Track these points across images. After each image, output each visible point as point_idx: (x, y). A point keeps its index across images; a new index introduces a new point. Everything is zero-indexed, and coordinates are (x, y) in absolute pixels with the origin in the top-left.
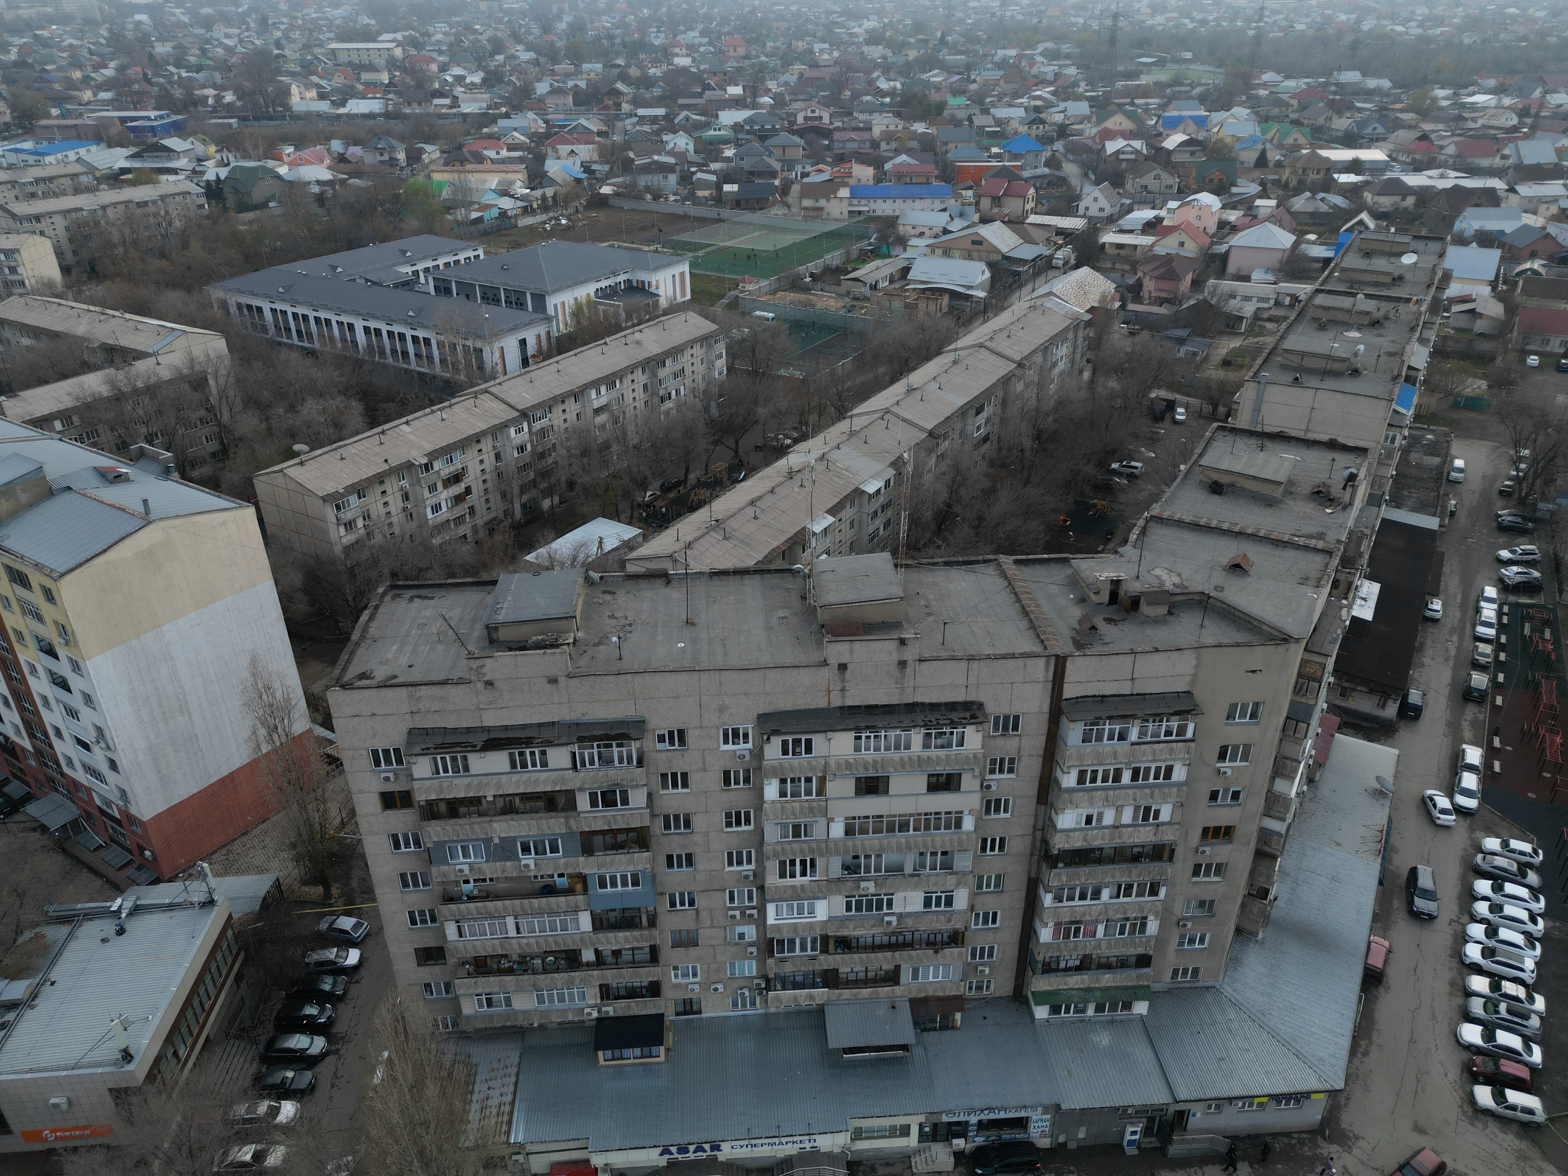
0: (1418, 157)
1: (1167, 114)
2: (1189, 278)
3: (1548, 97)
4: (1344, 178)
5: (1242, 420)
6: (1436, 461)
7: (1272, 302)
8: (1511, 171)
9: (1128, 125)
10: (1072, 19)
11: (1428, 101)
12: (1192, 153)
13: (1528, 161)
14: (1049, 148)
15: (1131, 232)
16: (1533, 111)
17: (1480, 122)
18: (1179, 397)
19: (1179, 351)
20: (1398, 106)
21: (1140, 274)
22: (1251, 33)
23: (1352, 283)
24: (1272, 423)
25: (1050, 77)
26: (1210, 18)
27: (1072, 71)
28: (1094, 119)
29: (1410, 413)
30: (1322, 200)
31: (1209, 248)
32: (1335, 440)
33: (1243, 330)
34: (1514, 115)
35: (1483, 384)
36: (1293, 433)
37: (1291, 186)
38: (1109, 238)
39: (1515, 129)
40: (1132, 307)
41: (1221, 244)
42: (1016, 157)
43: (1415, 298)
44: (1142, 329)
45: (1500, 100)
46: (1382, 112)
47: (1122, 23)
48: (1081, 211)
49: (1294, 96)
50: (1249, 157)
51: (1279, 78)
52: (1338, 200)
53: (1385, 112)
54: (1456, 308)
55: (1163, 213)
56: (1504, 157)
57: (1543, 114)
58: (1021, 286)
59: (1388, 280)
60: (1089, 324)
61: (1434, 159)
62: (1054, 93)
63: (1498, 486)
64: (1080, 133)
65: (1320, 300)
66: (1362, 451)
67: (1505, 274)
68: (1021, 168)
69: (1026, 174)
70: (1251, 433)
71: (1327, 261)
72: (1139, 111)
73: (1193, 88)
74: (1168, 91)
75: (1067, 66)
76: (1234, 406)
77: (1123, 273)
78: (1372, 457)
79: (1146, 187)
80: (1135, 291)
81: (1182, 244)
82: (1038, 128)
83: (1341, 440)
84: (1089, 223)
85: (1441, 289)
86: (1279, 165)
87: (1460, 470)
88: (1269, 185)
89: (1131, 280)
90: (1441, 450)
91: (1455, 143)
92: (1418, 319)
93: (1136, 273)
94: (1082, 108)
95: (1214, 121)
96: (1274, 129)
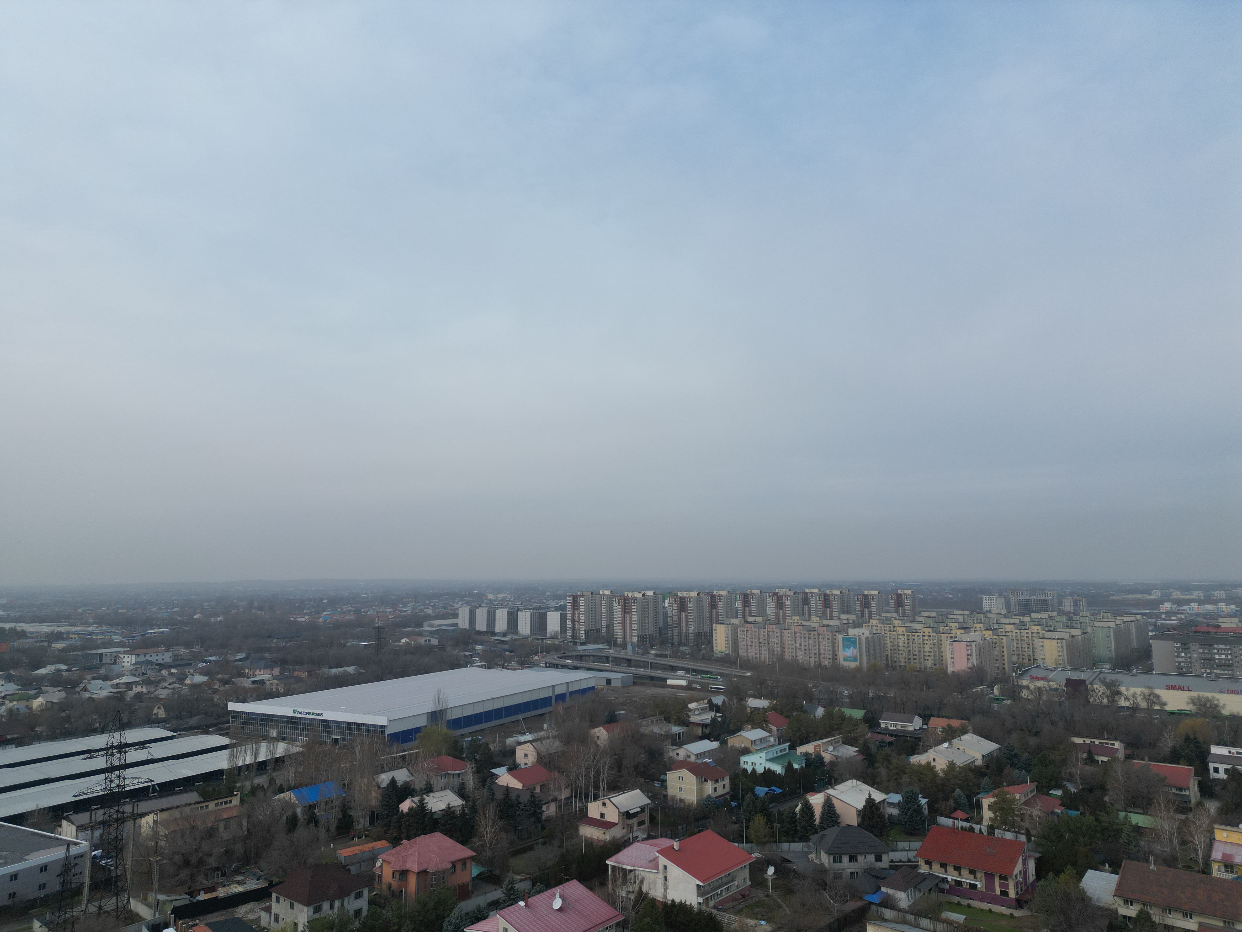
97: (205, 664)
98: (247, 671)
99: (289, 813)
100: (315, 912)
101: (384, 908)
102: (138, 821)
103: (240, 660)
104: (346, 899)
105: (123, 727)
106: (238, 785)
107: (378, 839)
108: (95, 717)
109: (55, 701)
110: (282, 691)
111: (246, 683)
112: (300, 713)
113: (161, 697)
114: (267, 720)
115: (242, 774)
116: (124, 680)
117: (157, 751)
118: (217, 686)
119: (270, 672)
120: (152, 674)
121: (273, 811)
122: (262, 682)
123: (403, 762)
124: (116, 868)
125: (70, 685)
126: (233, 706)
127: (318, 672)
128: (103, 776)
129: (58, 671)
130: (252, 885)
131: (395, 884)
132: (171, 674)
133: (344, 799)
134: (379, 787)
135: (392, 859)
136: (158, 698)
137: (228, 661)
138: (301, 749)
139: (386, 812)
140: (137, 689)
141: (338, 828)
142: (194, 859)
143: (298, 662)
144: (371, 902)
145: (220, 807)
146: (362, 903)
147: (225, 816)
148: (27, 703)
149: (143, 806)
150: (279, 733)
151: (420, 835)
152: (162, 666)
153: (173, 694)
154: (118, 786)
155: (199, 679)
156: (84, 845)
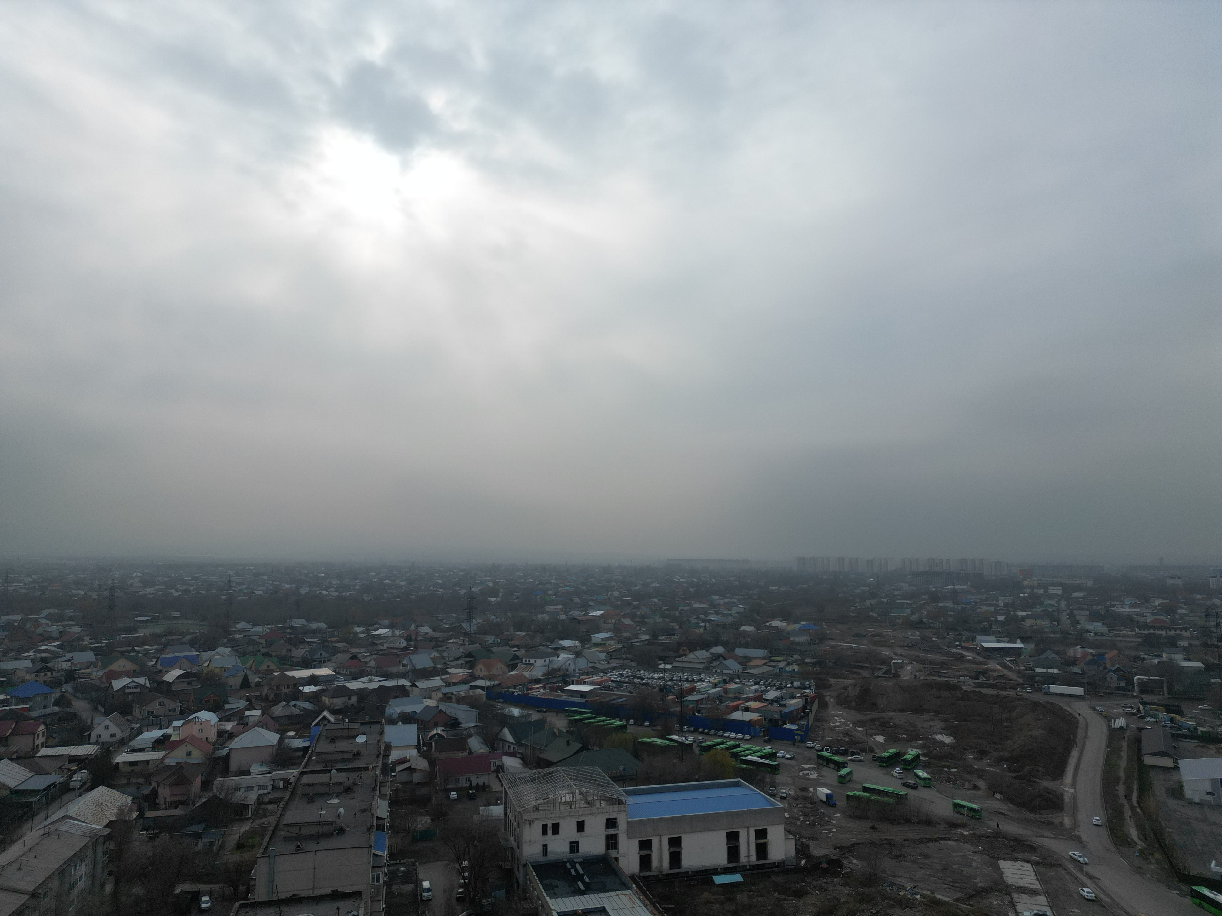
0: (353, 670)
1: (164, 656)
2: (199, 780)
3: (419, 629)
4: (307, 689)
5: (260, 894)
6: (410, 887)
7: (270, 788)
8: (410, 674)
9: (130, 666)
10: (74, 592)
11: (352, 635)
12: (189, 683)
13: (418, 667)
14: (58, 690)
15: (143, 750)
16: (413, 637)
17: (386, 645)
18: (202, 887)
19: (197, 845)
20: (334, 639)
21: (154, 784)
22: (224, 597)
23: (326, 763)
24: (284, 892)
25: (55, 634)
26: (191, 589)
27: (76, 629)
28: (100, 664)
29: (385, 854)
30: (294, 706)
31: (213, 754)
32: (337, 890)
33: (250, 815)
34: (403, 641)
35: (428, 819)
36: (304, 894)
37: (270, 699)
38: (123, 757)
39: (406, 648)
40: (149, 814)
41: (222, 749)
42: (24, 700)
43: (371, 766)
44: (160, 833)
45: (393, 632)
46: (324, 643)
47: (118, 593)
48: (93, 738)
49: (262, 637)
50: (236, 681)
51: (249, 626)
52: (306, 705)
53: (326, 644)
54: (399, 768)
55: (169, 731)
56: (404, 666)
57: (419, 639)
58: (33, 816)
59: (350, 756)
60: (108, 838)
61: (364, 670)
62: (60, 647)
63: (455, 895)
64: (88, 676)
65: (306, 779)
66: (357, 895)
67: (423, 740)
68: (29, 709)
69: (34, 714)
70: (268, 904)
71: (305, 749)
72: (140, 655)
73: (184, 637)
74: (163, 640)
75: (71, 626)
76: (252, 883)
77: (139, 786)
78: (366, 897)
79: (152, 712)
80: (152, 800)
81: (189, 754)
82: (45, 675)
83: (341, 890)
84: (102, 748)
85: (386, 756)
86: (258, 684)
87: (428, 890)
88: (253, 700)
89: (146, 791)
90: (412, 878)
91: (374, 659)
92: (376, 781)
93: (150, 784)
94: (89, 656)
95: (204, 658)
96: (251, 661)
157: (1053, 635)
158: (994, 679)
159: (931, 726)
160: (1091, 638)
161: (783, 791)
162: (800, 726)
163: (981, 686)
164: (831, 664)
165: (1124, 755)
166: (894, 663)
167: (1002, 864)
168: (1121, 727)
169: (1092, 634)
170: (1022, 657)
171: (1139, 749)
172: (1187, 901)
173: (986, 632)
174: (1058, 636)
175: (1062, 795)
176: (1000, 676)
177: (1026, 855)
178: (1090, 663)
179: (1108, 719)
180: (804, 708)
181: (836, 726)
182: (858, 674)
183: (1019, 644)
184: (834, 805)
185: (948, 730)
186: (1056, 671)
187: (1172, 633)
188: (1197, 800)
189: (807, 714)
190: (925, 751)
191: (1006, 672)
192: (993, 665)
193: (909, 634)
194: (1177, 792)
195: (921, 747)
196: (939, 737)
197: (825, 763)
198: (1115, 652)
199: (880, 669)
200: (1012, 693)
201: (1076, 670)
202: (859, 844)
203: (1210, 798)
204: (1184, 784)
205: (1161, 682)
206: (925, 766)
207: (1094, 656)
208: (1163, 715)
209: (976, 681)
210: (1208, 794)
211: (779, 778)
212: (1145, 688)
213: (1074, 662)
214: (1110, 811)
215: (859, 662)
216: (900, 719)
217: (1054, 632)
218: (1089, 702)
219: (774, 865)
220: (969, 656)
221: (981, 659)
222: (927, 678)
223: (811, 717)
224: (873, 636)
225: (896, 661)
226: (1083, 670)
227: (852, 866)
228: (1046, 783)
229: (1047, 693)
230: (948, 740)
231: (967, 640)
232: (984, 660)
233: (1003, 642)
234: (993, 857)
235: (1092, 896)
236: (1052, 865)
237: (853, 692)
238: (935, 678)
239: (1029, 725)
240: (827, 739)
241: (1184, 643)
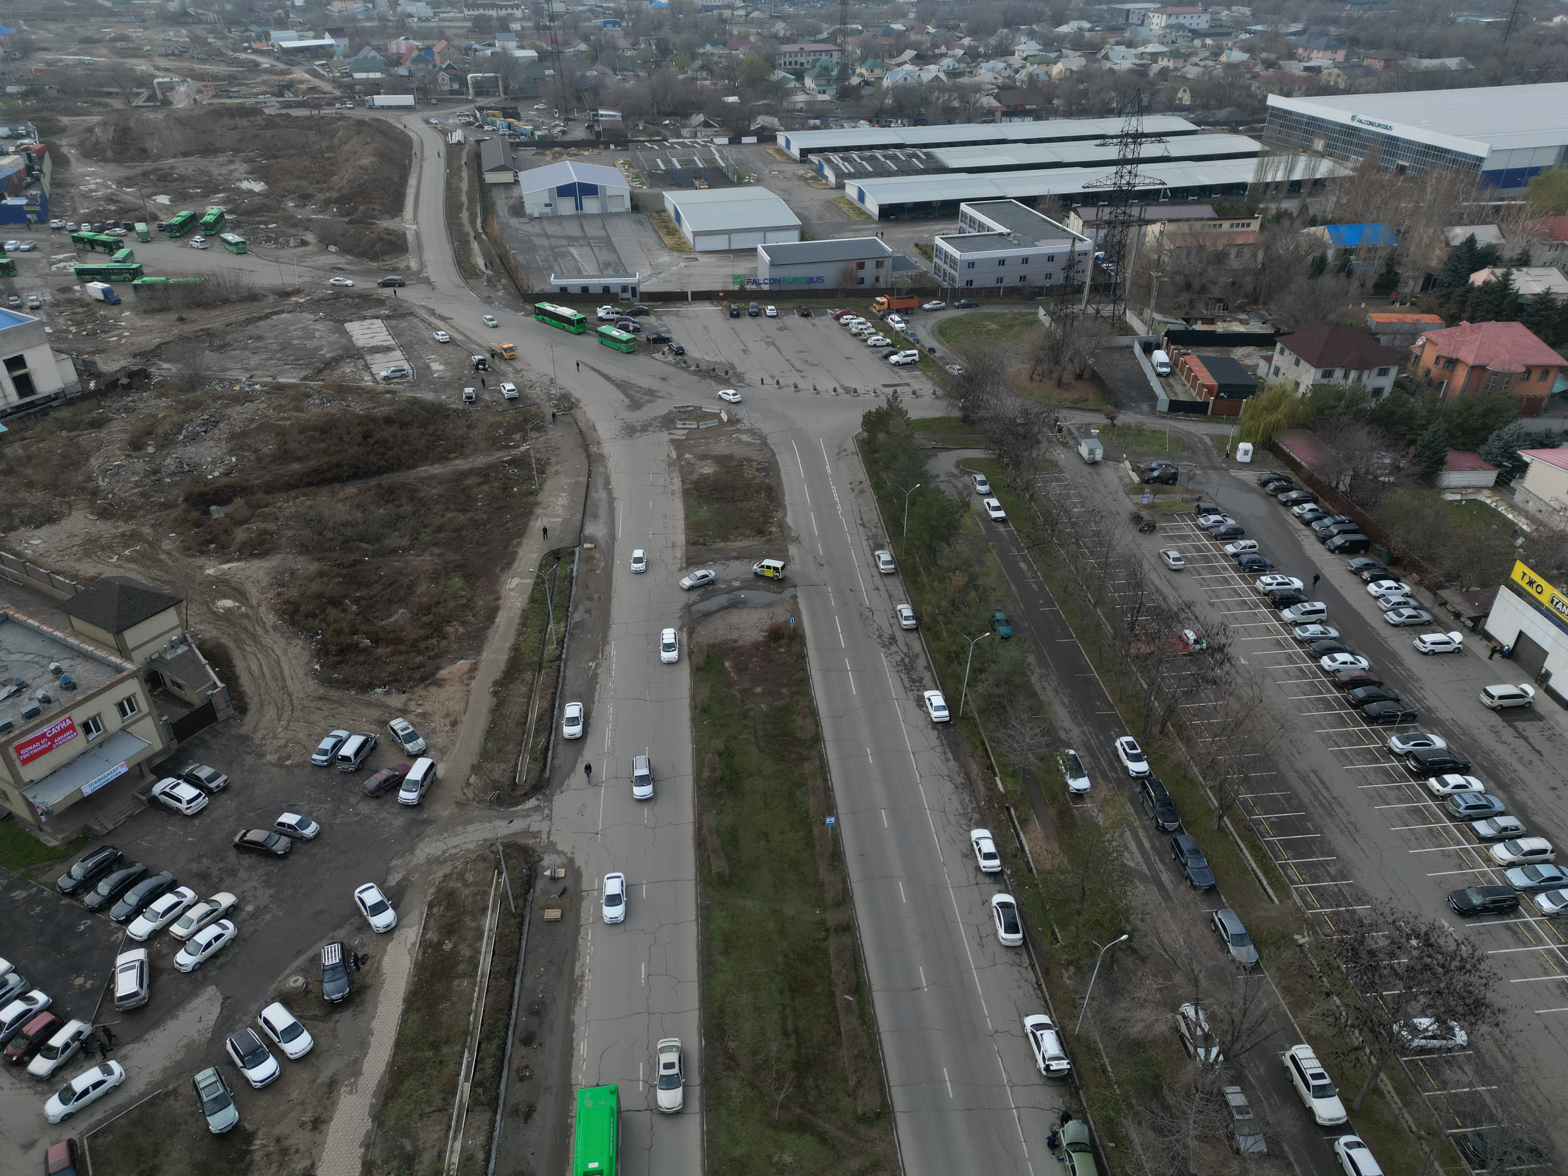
97: (1248, 36)
98: (1300, 51)
99: (1317, 254)
100: (1324, 376)
101: (1413, 395)
102: (1143, 228)
103: (1295, 34)
104: (1366, 373)
105: (1143, 110)
106: (1261, 206)
107: (1429, 311)
108: (1113, 94)
109: (1074, 68)
110: (1342, 86)
111: (1295, 68)
112: (1360, 122)
113: (1188, 76)
114: (1314, 125)
115: (1268, 192)
116: (1151, 48)
117: (1176, 147)
118: (1258, 69)
119: (1331, 56)
120: (1182, 44)
121: (1297, 247)
122: (1317, 70)
123: (1496, 215)
124: (1117, 274)
125: (1091, 49)
126: (1274, 100)
127: (1401, 62)
128: (1113, 169)
129: (1081, 29)
130: (1256, 327)
131: (1435, 372)
132: (1204, 46)
133: (1394, 250)
134: (1447, 244)
135: (1440, 340)
136: (1185, 78)
137: (1277, 35)
138: (1351, 173)
139: (1449, 279)
140: (1163, 63)
141: (1376, 286)
142: (1196, 285)
143: (1374, 44)
144: (1398, 384)
145: (1235, 229)
146: (1387, 383)
147: (1240, 242)
148: (1047, 69)
149: (1151, 212)
150: (1327, 145)
151: (1490, 320)
152: (1196, 33)
153: (1204, 73)
154: (1128, 183)
155: (1238, 56)
156: (1088, 244)
157: (369, 24)
158: (304, 94)
159: (231, 171)
160: (415, 25)
161: (33, 298)
162: (32, 199)
163: (288, 105)
164: (54, 93)
165: (465, 174)
166: (158, 83)
167: (348, 326)
168: (459, 142)
169: (415, 20)
170: (335, 58)
171: (480, 166)
172: (532, 320)
173: (282, 24)
174: (375, 24)
175: (404, 234)
176: (311, 89)
177: (374, 311)
178: (416, 61)
179: (445, 133)
180: (29, 169)
181: (91, 191)
182: (106, 105)
183: (328, 40)
184: (117, 302)
185: (256, 173)
186: (378, 75)
187: (503, 13)
188: (536, 215)
189: (38, 179)
190: (230, 207)
191: (317, 82)
192: (299, 74)
193: (172, 33)
194: (518, 209)
195: (224, 202)
196: (245, 185)
197: (88, 247)
198: (444, 43)
199: (138, 94)
200: (327, 111)
201: (402, 71)
202: (166, 343)
203: (548, 210)
204: (525, 200)
205: (496, 78)
206: (234, 227)
207: (420, 50)
208: (500, 122)
209: (281, 99)
210: (546, 205)
211: (18, 282)
212: (481, 89)
213: (398, 61)
214: (456, 243)
215: (103, 86)
216: (185, 166)
217: (369, 19)
218: (421, 114)
219: (49, 399)
220: (266, 62)
221: (281, 66)
222: (212, 101)
223: (46, 181)
224: (113, 40)
225: (160, 80)
226: (410, 71)
227: (163, 373)
228: (385, 224)
229: (372, 108)
230: (258, 187)
231: (259, 38)
232: (287, 67)
233: (307, 38)
234: (338, 321)
235: (446, 338)
236: (403, 316)
237: (104, 135)
238: (224, 101)
239: (355, 153)
240: (82, 211)
241: (516, 26)
